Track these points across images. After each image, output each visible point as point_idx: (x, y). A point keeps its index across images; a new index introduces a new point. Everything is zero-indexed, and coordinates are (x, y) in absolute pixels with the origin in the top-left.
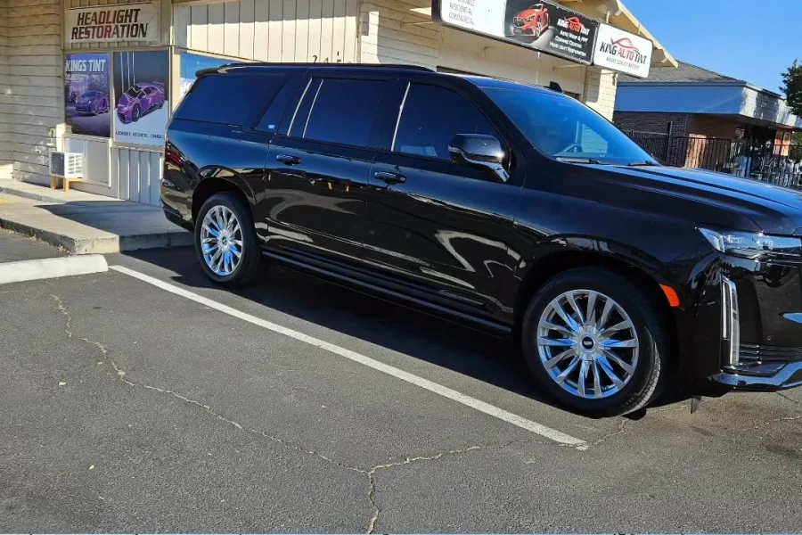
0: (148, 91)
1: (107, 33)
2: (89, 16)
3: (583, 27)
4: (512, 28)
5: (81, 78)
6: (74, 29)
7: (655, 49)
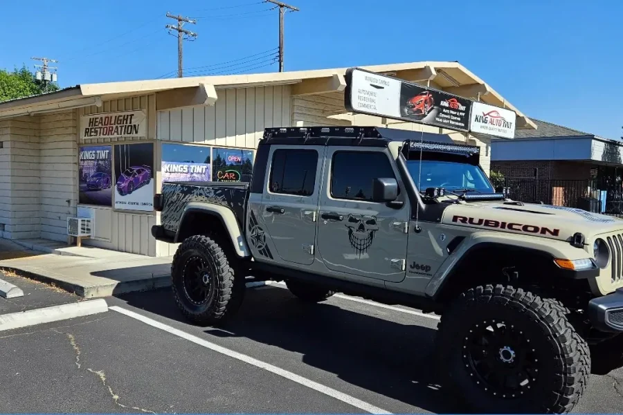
0: (139, 172)
1: (110, 132)
2: (98, 120)
3: (460, 105)
4: (406, 110)
5: (91, 163)
6: (86, 129)
7: (518, 117)
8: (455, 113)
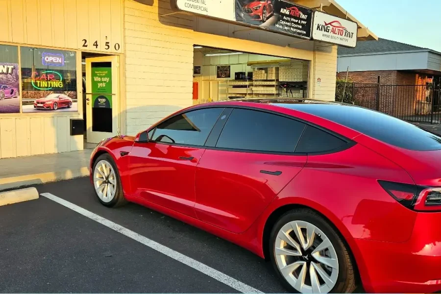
3: (301, 14)
4: (242, 15)
8: (297, 21)
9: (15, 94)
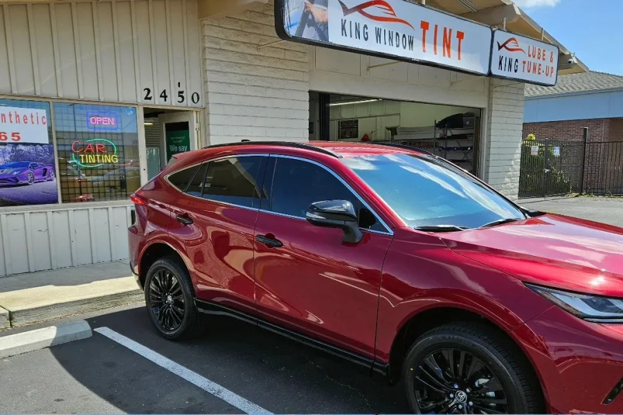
9: (49, 176)
